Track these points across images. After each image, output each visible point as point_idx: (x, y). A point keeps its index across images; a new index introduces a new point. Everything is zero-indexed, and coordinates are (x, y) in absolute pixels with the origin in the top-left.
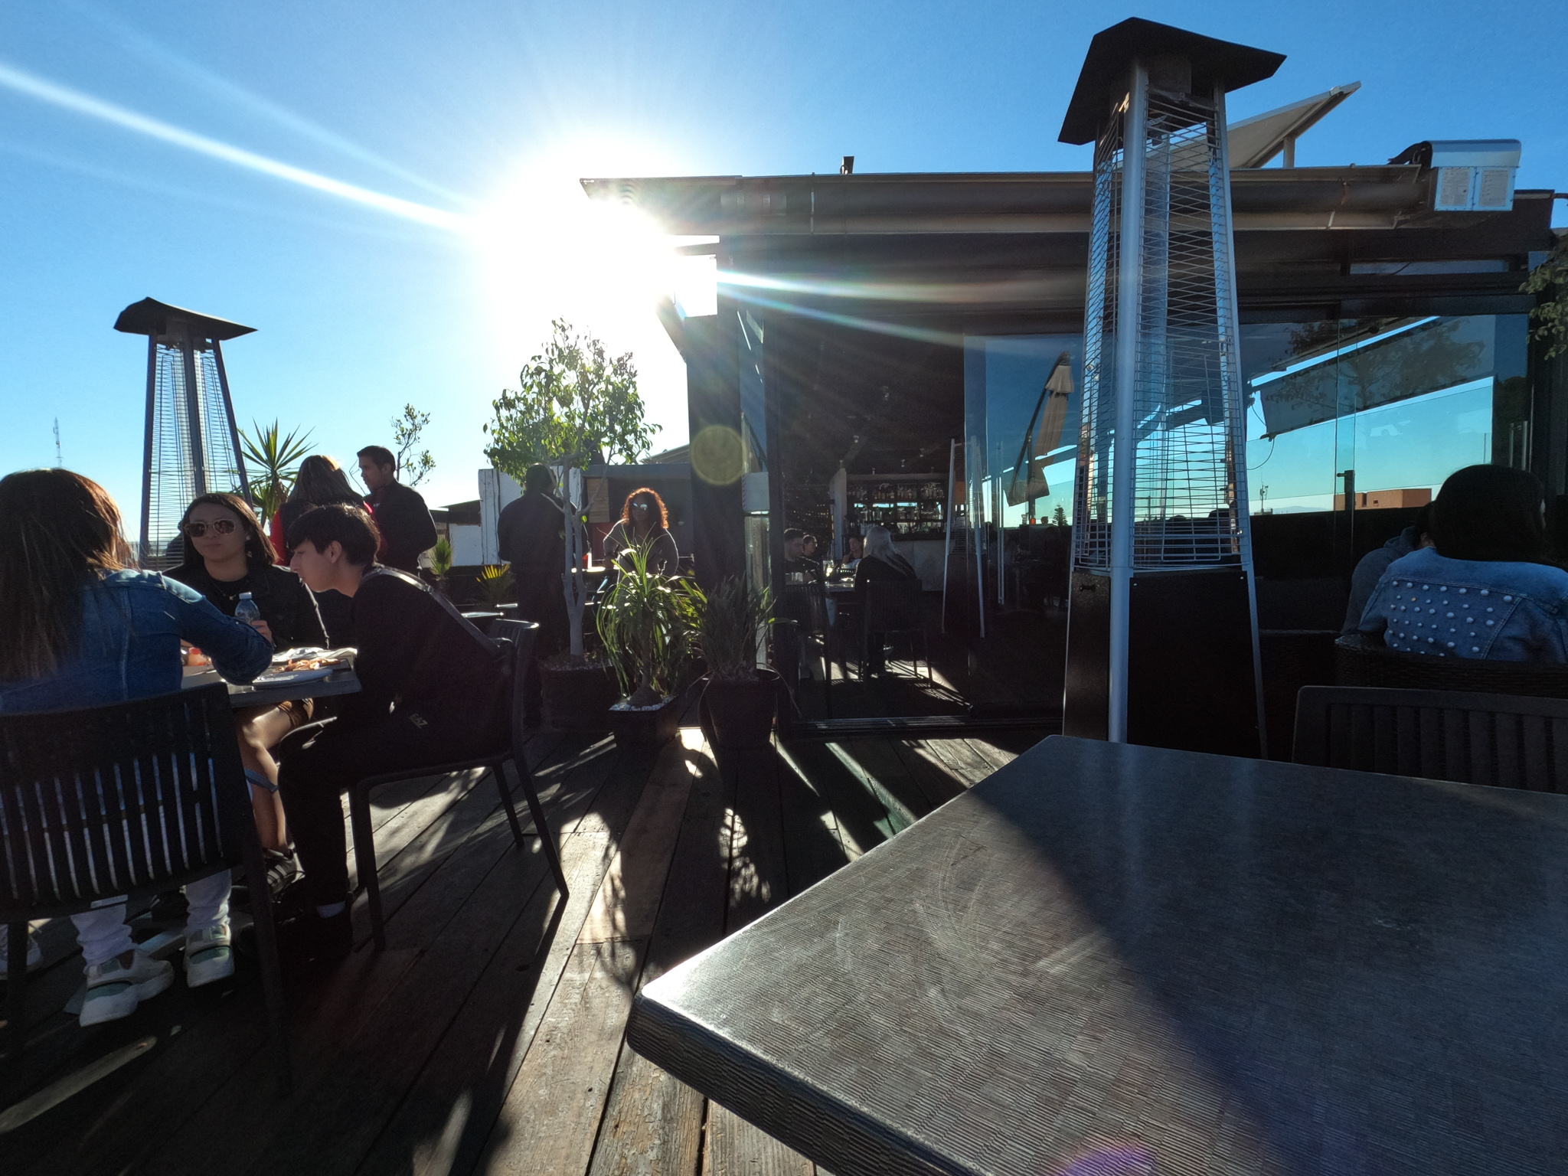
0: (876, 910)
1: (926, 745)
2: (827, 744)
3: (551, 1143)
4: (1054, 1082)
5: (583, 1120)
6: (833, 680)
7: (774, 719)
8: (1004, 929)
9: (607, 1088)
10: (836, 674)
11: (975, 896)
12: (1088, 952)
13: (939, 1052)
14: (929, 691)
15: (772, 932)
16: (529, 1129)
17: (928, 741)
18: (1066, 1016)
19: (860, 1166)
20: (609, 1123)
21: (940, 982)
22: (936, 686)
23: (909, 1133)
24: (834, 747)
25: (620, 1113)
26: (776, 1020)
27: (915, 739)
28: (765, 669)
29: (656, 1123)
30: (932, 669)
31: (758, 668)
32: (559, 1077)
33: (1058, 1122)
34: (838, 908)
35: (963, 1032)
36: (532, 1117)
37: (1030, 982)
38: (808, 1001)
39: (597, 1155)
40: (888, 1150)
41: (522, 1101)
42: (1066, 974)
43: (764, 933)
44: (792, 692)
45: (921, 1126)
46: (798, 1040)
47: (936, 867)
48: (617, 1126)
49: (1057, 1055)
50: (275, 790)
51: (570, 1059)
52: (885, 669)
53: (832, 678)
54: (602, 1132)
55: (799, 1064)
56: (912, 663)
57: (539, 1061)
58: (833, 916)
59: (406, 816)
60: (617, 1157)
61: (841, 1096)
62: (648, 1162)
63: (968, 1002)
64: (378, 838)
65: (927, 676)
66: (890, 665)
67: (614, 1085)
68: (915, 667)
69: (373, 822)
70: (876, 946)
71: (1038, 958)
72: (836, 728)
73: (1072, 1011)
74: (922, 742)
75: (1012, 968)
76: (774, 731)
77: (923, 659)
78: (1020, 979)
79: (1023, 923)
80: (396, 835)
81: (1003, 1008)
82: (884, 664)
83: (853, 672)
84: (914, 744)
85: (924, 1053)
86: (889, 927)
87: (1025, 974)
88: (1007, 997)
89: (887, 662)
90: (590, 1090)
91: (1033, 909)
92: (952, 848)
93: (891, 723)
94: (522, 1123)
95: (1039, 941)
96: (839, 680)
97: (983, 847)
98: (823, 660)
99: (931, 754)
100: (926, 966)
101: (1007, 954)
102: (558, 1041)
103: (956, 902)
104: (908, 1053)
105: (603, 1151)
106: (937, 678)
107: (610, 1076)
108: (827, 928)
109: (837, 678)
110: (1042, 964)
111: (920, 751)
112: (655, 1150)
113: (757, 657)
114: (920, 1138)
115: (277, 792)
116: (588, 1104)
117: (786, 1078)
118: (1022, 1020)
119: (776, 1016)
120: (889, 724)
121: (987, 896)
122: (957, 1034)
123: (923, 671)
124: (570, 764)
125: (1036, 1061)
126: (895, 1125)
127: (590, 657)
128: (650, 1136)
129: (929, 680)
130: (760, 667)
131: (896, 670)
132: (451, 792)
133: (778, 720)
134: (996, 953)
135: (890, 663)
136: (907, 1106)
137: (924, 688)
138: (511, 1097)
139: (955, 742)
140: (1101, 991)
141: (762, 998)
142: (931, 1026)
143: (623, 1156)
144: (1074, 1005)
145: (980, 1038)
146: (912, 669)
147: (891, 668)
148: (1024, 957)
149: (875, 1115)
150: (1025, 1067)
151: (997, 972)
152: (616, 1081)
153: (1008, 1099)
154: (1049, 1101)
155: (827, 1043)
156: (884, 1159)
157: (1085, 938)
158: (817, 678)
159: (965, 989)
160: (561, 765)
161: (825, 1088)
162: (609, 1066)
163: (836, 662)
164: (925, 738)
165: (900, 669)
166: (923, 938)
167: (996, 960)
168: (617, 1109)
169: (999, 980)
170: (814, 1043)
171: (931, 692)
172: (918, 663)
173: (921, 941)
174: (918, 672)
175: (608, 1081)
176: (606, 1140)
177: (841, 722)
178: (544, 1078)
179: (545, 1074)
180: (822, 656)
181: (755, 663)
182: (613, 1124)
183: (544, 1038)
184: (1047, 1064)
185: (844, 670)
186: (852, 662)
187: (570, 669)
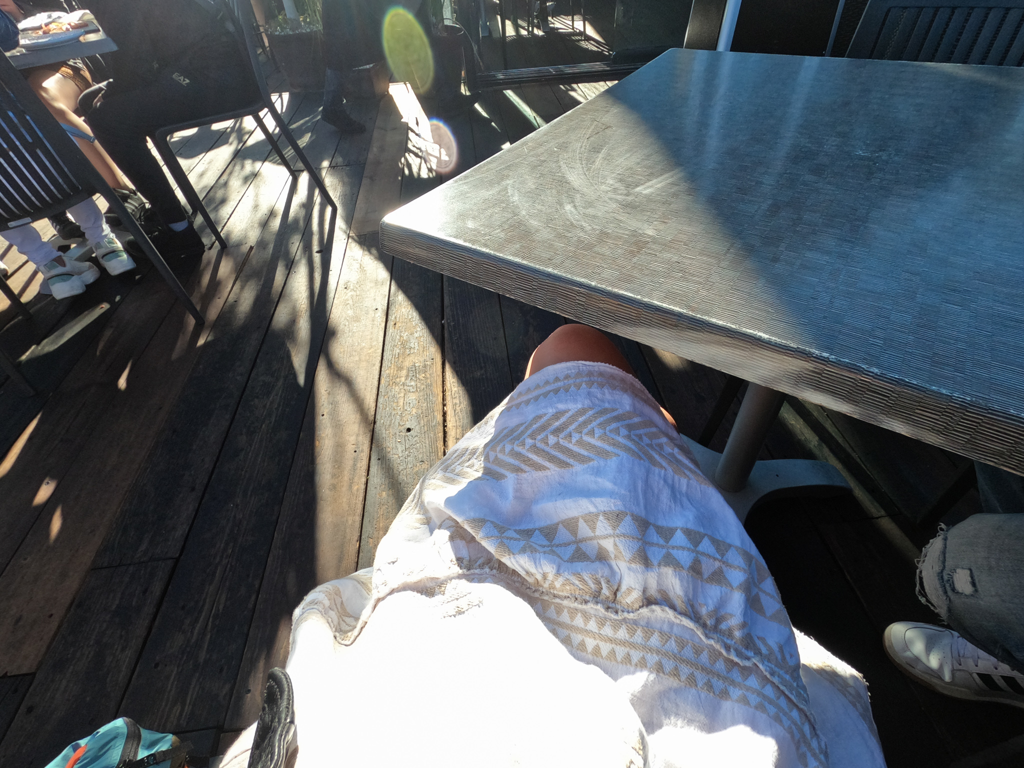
0: (534, 167)
1: (577, 88)
2: (504, 91)
3: (361, 334)
4: (636, 243)
5: (375, 323)
6: (508, 37)
7: (463, 73)
8: (618, 172)
9: (386, 308)
10: (510, 31)
11: (601, 156)
12: (670, 180)
13: (569, 235)
14: (583, 43)
15: (465, 183)
16: (347, 330)
17: (579, 85)
18: (649, 213)
19: (522, 289)
20: (390, 324)
21: (573, 202)
22: (589, 39)
23: (549, 270)
24: (509, 93)
25: (396, 318)
26: (470, 227)
27: (569, 84)
28: (451, 25)
29: (416, 321)
30: (586, 22)
31: (445, 24)
32: (357, 305)
33: (635, 260)
34: (508, 167)
35: (584, 224)
36: (347, 323)
37: (630, 198)
38: (491, 216)
39: (387, 337)
40: (537, 279)
41: (339, 317)
42: (653, 193)
43: (460, 185)
44: (475, 48)
45: (556, 266)
46: (485, 235)
47: (576, 140)
48: (395, 324)
49: (640, 232)
50: (94, 140)
51: (361, 296)
52: (548, 24)
53: (507, 35)
54: (388, 327)
55: (486, 246)
56: (570, 18)
57: (343, 298)
58: (505, 172)
59: (206, 163)
60: (398, 337)
61: (511, 258)
62: (415, 338)
63: (591, 211)
64: (192, 178)
65: (582, 30)
66: (552, 21)
67: (390, 306)
68: (573, 21)
69: (184, 169)
70: (533, 187)
71: (637, 186)
72: (510, 77)
73: (653, 211)
74: (575, 86)
75: (620, 192)
76: (464, 83)
77: (579, 13)
78: (624, 197)
79: (631, 168)
80: (204, 176)
81: (612, 212)
82: (547, 20)
83: (523, 28)
84: (569, 88)
85: (560, 236)
86: (542, 175)
87: (627, 195)
88: (614, 206)
89: (550, 18)
90: (377, 309)
91: (638, 160)
92: (589, 128)
93: (552, 70)
94: (342, 327)
95: (640, 177)
96: (512, 36)
97: (610, 127)
98: (499, 17)
99: (581, 95)
100: (566, 195)
101: (617, 185)
102: (352, 287)
103: (588, 159)
104: (551, 237)
105: (390, 335)
106: (590, 31)
107: (387, 302)
108: (502, 179)
109: (511, 35)
110: (638, 189)
111: (572, 93)
112: (418, 333)
113: (444, 13)
114: (556, 272)
115: (96, 141)
116: (377, 316)
117: (479, 253)
118: (623, 217)
119: (470, 224)
120: (550, 72)
121: (609, 155)
122: (581, 226)
123: (579, 25)
124: (313, 118)
125: (627, 235)
126: (541, 268)
127: (304, 21)
128: (415, 327)
129: (582, 34)
130: (447, 23)
131: (558, 25)
132: (231, 144)
133: (467, 73)
134: (611, 185)
135: (552, 18)
136: (549, 259)
137: (579, 41)
138: (332, 316)
139: (599, 85)
140: (673, 200)
141: (462, 216)
142: (566, 223)
143: (401, 336)
144: (654, 208)
145: (595, 227)
146: (570, 23)
147: (553, 24)
148: (628, 186)
149: (530, 264)
150: (620, 238)
151: (610, 195)
152: (390, 304)
153: (608, 253)
154: (632, 252)
155: (502, 235)
156: (534, 283)
157: (669, 174)
158: (495, 35)
159: (590, 204)
160: (307, 119)
161: (501, 255)
162: (385, 297)
163: (509, 19)
164: (577, 83)
165: (561, 24)
166: (564, 181)
167: (610, 189)
168: (394, 316)
169: (611, 199)
170: (495, 236)
171: (584, 44)
172: (575, 17)
173: (563, 182)
174: (575, 26)
175: (386, 305)
176: (390, 330)
177: (514, 72)
178: (348, 306)
179: (348, 304)
180: (498, 14)
181: (443, 19)
182: (393, 323)
183: (344, 287)
184: (634, 236)
185: (517, 27)
186: (523, 20)
187: (291, 33)
